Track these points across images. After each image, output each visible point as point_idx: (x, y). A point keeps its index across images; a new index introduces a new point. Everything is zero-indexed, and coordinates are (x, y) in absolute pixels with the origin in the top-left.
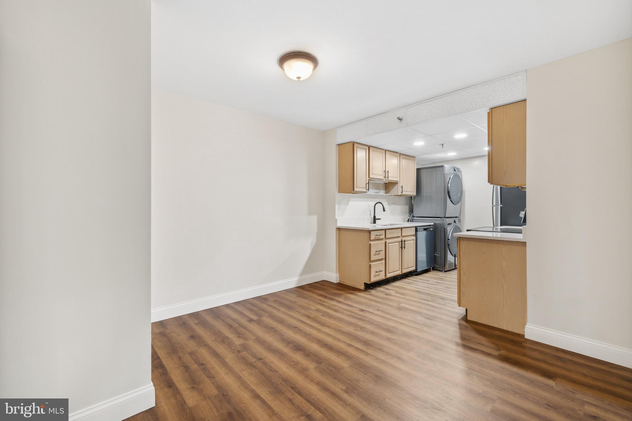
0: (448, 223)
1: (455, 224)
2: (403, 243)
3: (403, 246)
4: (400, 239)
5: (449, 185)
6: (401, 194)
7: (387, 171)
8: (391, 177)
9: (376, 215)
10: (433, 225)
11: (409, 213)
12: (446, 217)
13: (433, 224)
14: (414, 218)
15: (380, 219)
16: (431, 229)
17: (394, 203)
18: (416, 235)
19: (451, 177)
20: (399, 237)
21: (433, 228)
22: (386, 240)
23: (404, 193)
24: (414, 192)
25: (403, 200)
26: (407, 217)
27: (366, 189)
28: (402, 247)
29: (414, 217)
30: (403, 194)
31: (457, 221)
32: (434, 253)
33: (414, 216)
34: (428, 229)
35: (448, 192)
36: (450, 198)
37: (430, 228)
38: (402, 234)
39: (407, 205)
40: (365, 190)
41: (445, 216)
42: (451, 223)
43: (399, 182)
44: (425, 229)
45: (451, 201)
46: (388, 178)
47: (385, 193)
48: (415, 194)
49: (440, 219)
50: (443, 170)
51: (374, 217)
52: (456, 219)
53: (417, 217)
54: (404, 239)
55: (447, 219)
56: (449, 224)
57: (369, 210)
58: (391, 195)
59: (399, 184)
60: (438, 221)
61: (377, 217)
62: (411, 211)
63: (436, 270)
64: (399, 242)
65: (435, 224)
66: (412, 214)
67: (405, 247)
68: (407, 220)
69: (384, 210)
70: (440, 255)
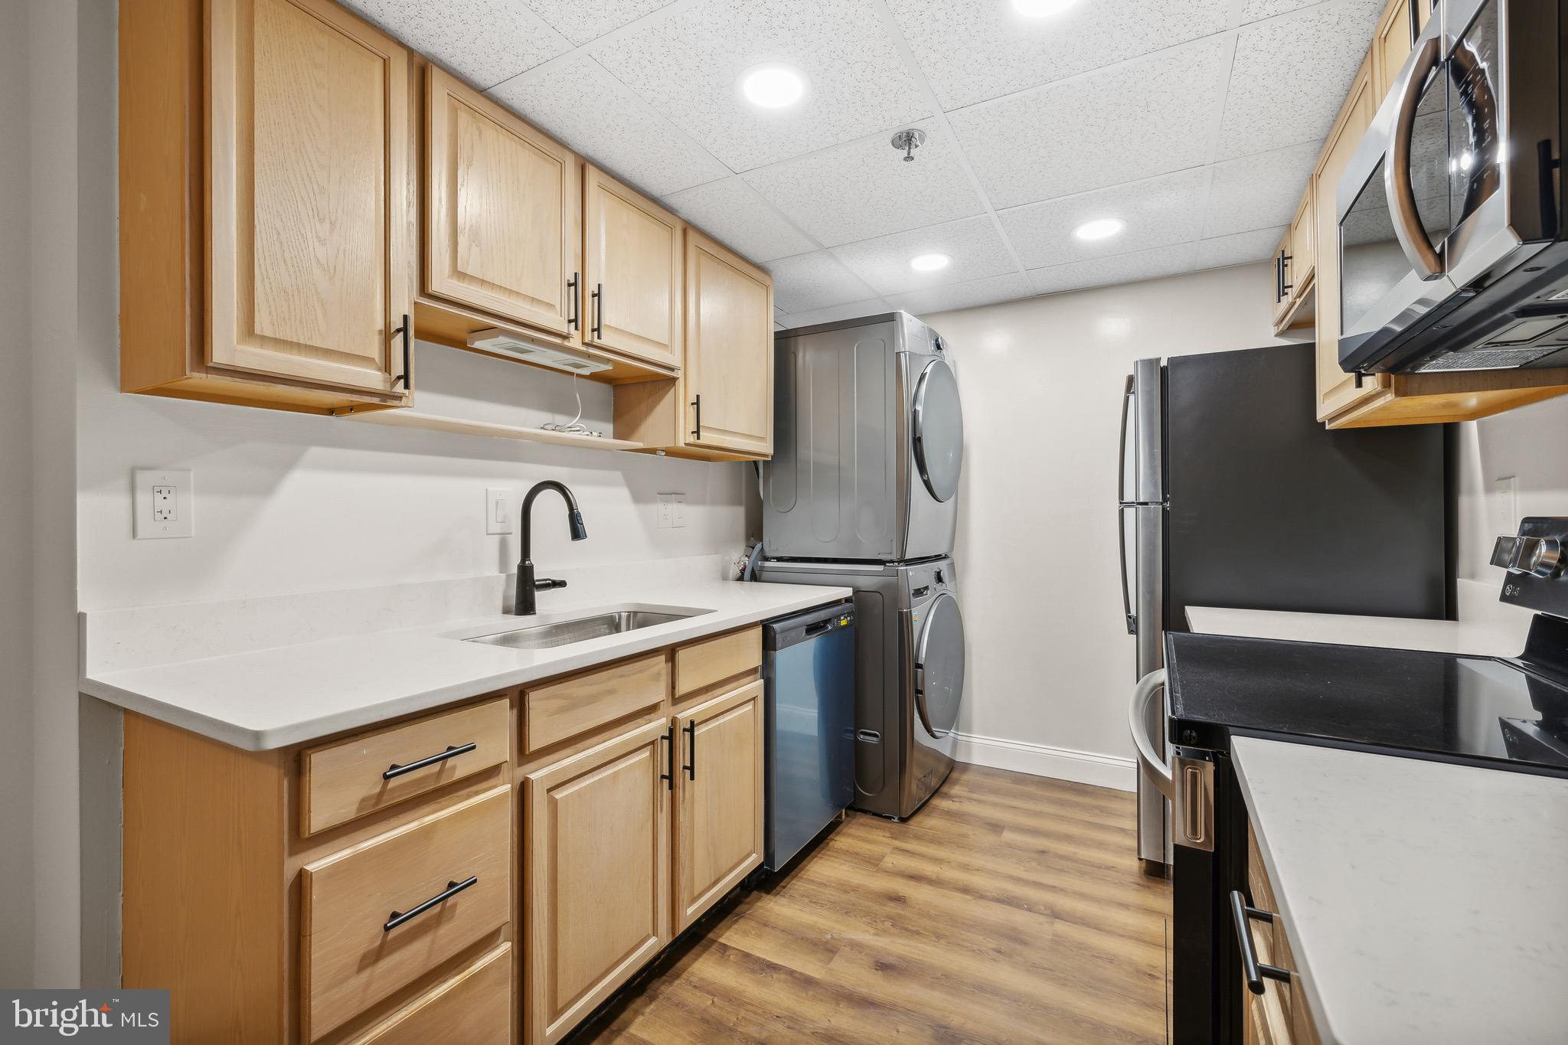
0: (914, 586)
1: (938, 586)
2: (682, 741)
3: (682, 759)
4: (657, 725)
5: (919, 408)
6: (692, 439)
7: (591, 287)
8: (616, 330)
9: (534, 559)
10: (848, 600)
11: (748, 538)
12: (907, 557)
13: (848, 592)
14: (767, 564)
15: (562, 584)
16: (843, 623)
17: (674, 495)
18: (767, 670)
19: (928, 370)
20: (652, 709)
21: (849, 614)
22: (521, 772)
23: (707, 438)
24: (762, 439)
25: (715, 476)
26: (737, 557)
27: (387, 368)
28: (671, 777)
29: (767, 559)
30: (701, 441)
31: (945, 575)
32: (855, 733)
33: (769, 554)
34: (827, 621)
35: (917, 441)
36: (922, 469)
37: (838, 617)
38: (673, 687)
39: (736, 502)
40: (372, 378)
41: (903, 552)
42: (926, 588)
43: (679, 374)
44: (811, 629)
45: (927, 484)
46: (598, 330)
47: (614, 438)
48: (767, 447)
49: (880, 568)
50: (893, 336)
51: (525, 572)
52: (942, 565)
53: (780, 559)
54: (687, 713)
55: (912, 571)
56: (919, 592)
57: (496, 528)
58: (640, 445)
59: (680, 383)
60: (869, 578)
61: (540, 574)
62: (755, 531)
63: (865, 812)
64: (653, 743)
65: (856, 591)
66: (758, 546)
67: (692, 768)
68: (735, 571)
69: (577, 532)
70: (883, 739)
